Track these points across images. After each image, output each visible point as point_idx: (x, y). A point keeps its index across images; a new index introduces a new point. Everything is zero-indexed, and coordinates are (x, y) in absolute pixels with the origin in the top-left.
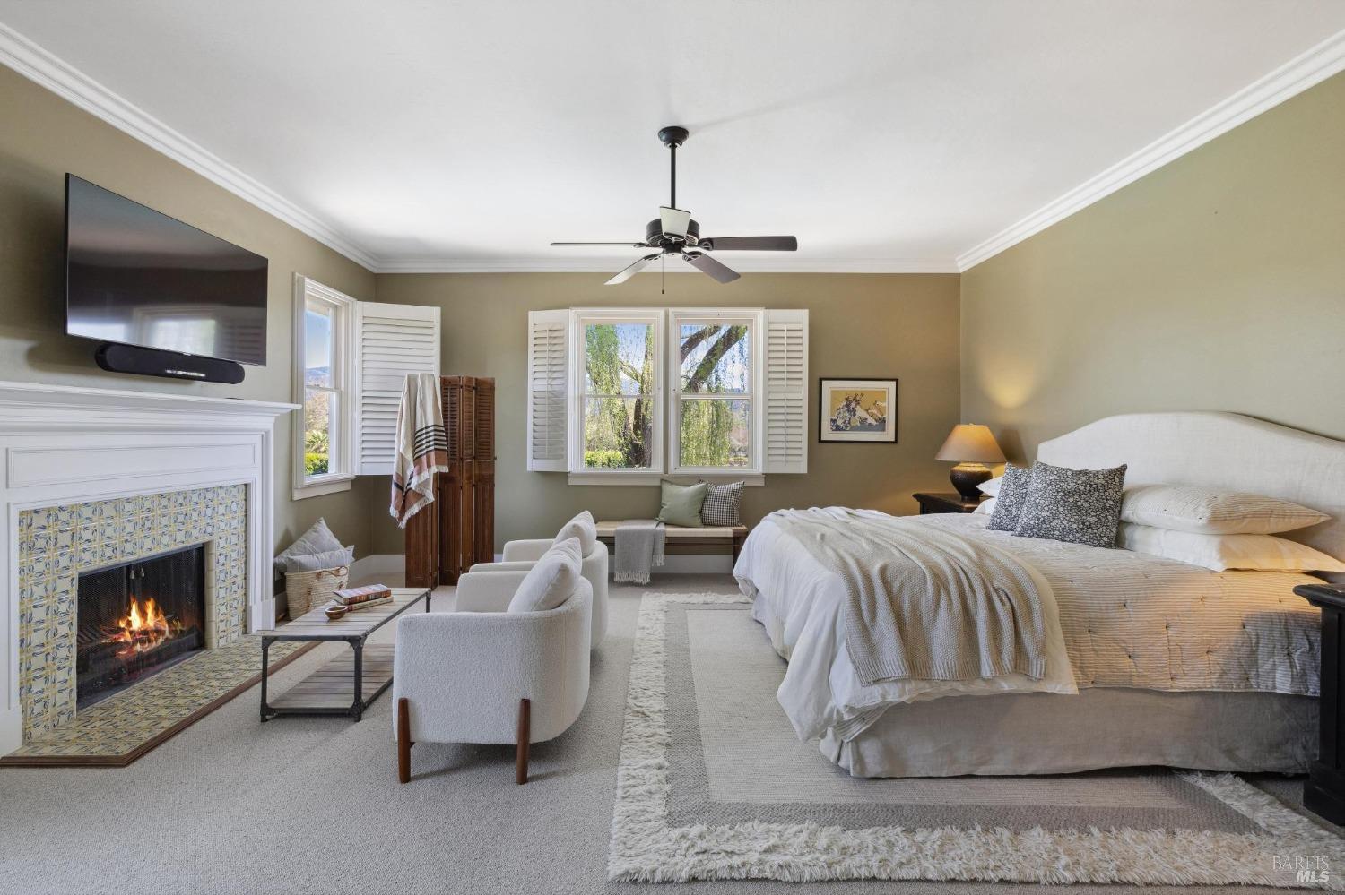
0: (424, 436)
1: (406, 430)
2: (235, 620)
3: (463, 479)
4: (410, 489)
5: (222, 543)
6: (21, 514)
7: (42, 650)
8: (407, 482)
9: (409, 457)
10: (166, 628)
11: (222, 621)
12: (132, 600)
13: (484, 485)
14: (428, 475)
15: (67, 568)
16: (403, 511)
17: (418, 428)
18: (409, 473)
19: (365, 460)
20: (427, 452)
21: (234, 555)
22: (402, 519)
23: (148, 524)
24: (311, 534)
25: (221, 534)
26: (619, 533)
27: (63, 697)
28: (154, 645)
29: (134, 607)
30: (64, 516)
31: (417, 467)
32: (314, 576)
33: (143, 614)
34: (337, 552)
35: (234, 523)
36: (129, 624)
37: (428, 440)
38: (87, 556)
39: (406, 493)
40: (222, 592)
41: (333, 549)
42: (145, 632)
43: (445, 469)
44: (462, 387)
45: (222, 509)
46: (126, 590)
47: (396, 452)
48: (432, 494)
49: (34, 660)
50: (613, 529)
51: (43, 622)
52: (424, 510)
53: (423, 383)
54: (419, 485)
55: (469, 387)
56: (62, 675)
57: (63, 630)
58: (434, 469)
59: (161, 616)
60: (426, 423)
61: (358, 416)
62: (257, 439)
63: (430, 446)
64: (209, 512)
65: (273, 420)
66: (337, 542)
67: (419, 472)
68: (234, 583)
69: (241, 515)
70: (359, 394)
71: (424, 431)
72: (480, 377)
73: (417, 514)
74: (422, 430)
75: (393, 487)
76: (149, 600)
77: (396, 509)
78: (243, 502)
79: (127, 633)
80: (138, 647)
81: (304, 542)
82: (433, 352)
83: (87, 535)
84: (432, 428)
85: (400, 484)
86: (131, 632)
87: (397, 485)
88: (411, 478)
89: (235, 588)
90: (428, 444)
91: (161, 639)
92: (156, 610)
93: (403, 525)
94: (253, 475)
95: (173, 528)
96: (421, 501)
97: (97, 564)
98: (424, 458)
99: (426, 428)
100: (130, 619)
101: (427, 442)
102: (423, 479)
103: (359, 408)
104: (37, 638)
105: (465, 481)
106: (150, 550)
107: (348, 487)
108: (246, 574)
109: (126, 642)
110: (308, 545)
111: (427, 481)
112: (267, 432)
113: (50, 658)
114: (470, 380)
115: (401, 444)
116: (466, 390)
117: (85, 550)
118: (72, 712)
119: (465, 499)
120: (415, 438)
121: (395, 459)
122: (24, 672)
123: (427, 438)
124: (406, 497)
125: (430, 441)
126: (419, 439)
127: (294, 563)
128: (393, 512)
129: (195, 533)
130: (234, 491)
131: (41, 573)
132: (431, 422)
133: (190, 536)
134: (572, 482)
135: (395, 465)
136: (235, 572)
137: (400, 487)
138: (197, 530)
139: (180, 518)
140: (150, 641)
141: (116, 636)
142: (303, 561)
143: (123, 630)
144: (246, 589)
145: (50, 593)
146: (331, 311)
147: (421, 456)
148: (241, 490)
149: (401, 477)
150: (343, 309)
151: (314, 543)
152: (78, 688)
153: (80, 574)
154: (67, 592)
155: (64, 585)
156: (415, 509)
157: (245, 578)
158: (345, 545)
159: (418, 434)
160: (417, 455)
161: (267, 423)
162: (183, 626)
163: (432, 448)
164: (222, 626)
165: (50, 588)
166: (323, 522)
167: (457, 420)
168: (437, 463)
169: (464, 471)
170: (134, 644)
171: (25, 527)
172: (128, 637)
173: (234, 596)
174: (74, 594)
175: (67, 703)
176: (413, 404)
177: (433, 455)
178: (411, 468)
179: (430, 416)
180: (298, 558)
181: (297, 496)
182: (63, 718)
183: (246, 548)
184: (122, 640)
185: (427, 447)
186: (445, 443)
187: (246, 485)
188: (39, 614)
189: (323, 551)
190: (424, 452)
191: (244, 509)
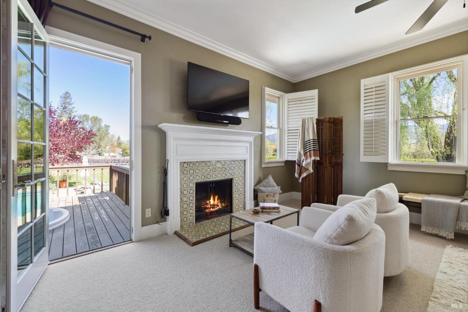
0: (308, 144)
1: (301, 141)
2: (241, 206)
3: (327, 163)
4: (303, 166)
5: (237, 179)
6: (181, 163)
7: (186, 203)
8: (301, 163)
9: (302, 153)
10: (220, 205)
11: (237, 205)
12: (212, 195)
13: (338, 167)
14: (310, 160)
15: (192, 180)
16: (300, 175)
17: (306, 141)
18: (302, 159)
19: (289, 154)
20: (309, 151)
21: (241, 184)
22: (300, 179)
23: (214, 170)
24: (266, 180)
25: (237, 176)
26: (426, 201)
27: (191, 218)
28: (216, 209)
29: (212, 197)
30: (191, 165)
31: (305, 157)
32: (266, 195)
33: (214, 200)
34: (274, 188)
35: (241, 173)
36: (210, 202)
37: (310, 145)
38: (197, 178)
39: (301, 167)
40: (237, 196)
41: (273, 186)
42: (214, 205)
43: (318, 158)
44: (326, 122)
45: (237, 168)
46: (209, 190)
47: (297, 152)
48: (312, 169)
49: (184, 205)
50: (420, 198)
51: (186, 195)
52: (308, 176)
53: (308, 122)
54: (306, 165)
55: (330, 121)
56: (191, 211)
57: (191, 198)
58: (313, 158)
59: (219, 201)
60: (309, 138)
61: (286, 138)
62: (248, 145)
63: (311, 148)
64: (233, 168)
65: (253, 138)
66: (275, 184)
67: (306, 159)
68: (241, 193)
69: (243, 170)
70: (286, 129)
71: (308, 142)
72: (336, 117)
73: (305, 177)
74: (307, 141)
75: (296, 165)
76: (216, 196)
77: (297, 174)
78: (244, 166)
79: (209, 205)
80: (212, 209)
81: (264, 183)
82: (314, 109)
83: (197, 171)
84: (312, 141)
85: (299, 164)
86: (210, 205)
87: (298, 164)
88: (303, 162)
89: (241, 195)
90: (310, 147)
91: (218, 208)
92: (218, 199)
93: (300, 181)
94: (247, 157)
95: (221, 172)
96: (307, 172)
97: (200, 180)
98: (308, 153)
99: (309, 140)
100: (210, 201)
101: (309, 147)
102: (308, 162)
103: (286, 135)
104: (185, 199)
105: (328, 164)
106: (215, 178)
107: (283, 164)
108: (244, 191)
109: (208, 207)
110: (265, 184)
111: (309, 163)
112: (251, 142)
113: (188, 205)
114: (330, 118)
115: (299, 147)
116: (328, 123)
117: (197, 176)
118: (193, 223)
119: (328, 172)
120: (305, 145)
121: (297, 154)
122: (182, 208)
123: (309, 145)
124: (302, 169)
125: (311, 146)
126: (306, 145)
127: (260, 189)
128: (296, 175)
129: (228, 175)
130: (241, 162)
131: (186, 181)
132: (311, 138)
133: (227, 175)
134: (389, 168)
135: (297, 156)
136: (241, 189)
137: (299, 165)
138: (229, 174)
139: (224, 169)
140: (215, 208)
141: (206, 205)
142: (262, 189)
143: (208, 204)
144: (245, 196)
145: (188, 187)
146: (277, 99)
147: (307, 152)
148: (243, 162)
149: (299, 161)
150: (281, 98)
151: (267, 183)
152: (196, 216)
153: (196, 183)
154: (192, 187)
155: (191, 185)
156: (304, 175)
157: (244, 192)
158: (278, 186)
159: (306, 143)
160: (305, 152)
161: (251, 139)
162: (224, 205)
163: (312, 149)
164: (237, 207)
165: (188, 185)
166: (271, 176)
167: (324, 137)
168: (314, 156)
169: (327, 160)
170: (210, 208)
171: (182, 167)
172: (209, 206)
173: (241, 197)
174: (194, 188)
175: (192, 220)
176: (304, 131)
177: (312, 152)
178: (303, 158)
179: (311, 135)
180: (261, 188)
181: (263, 166)
182: (191, 224)
183: (245, 182)
184: (207, 207)
185: (309, 149)
186: (318, 147)
187: (245, 160)
188: (185, 192)
189: (270, 187)
190: (308, 150)
191: (244, 169)
